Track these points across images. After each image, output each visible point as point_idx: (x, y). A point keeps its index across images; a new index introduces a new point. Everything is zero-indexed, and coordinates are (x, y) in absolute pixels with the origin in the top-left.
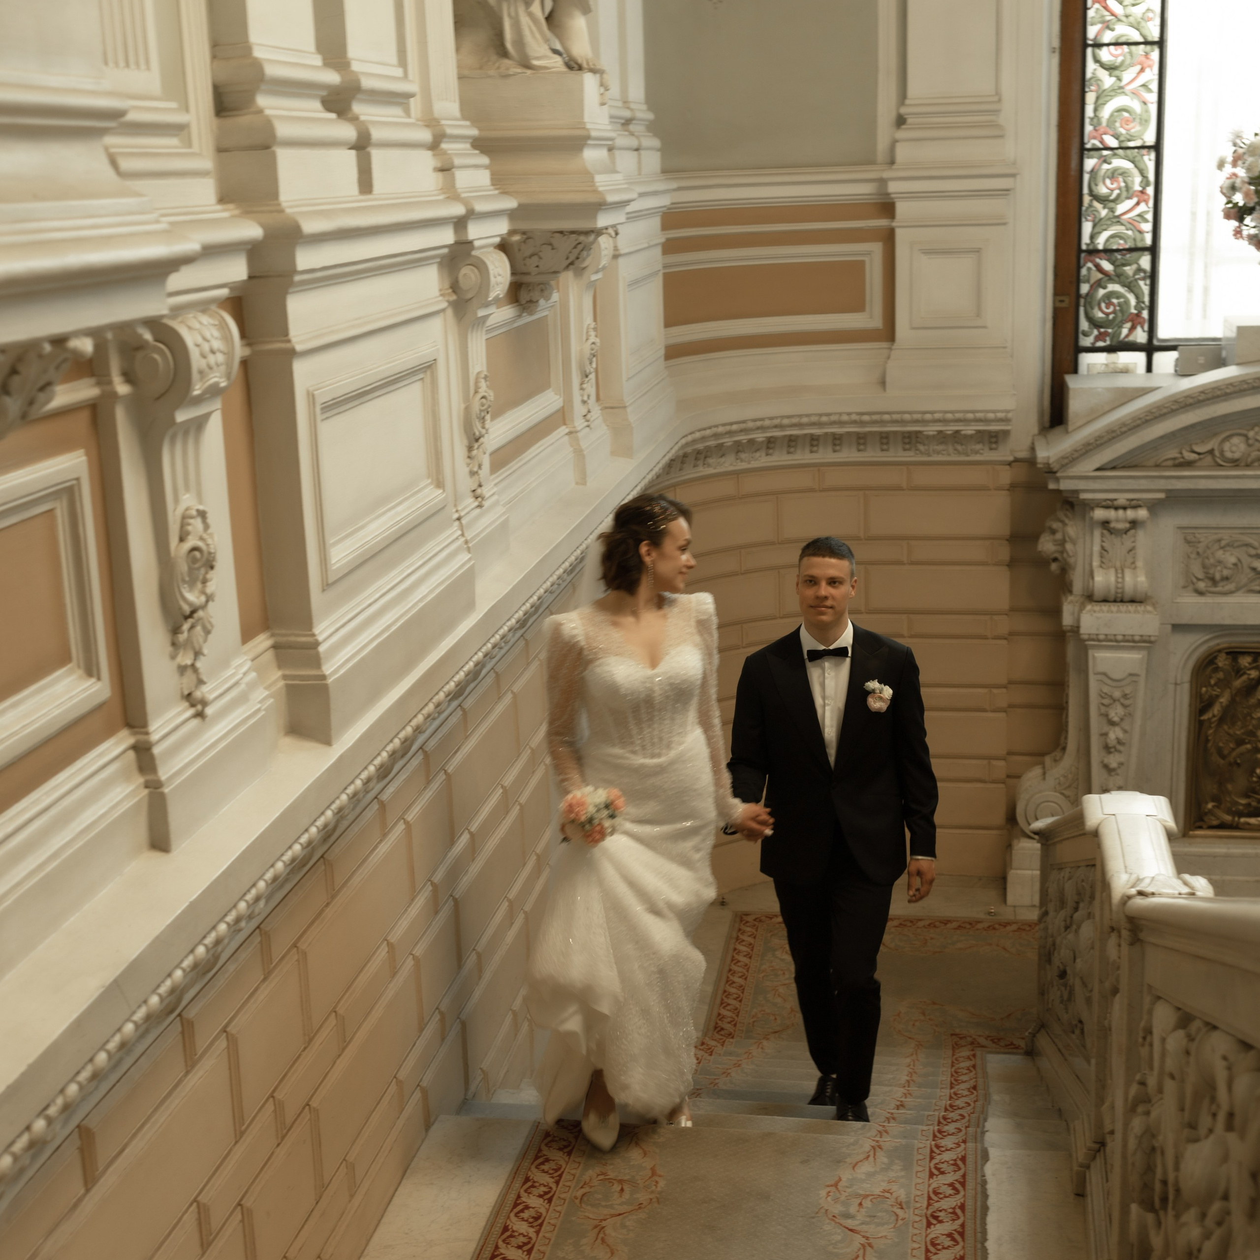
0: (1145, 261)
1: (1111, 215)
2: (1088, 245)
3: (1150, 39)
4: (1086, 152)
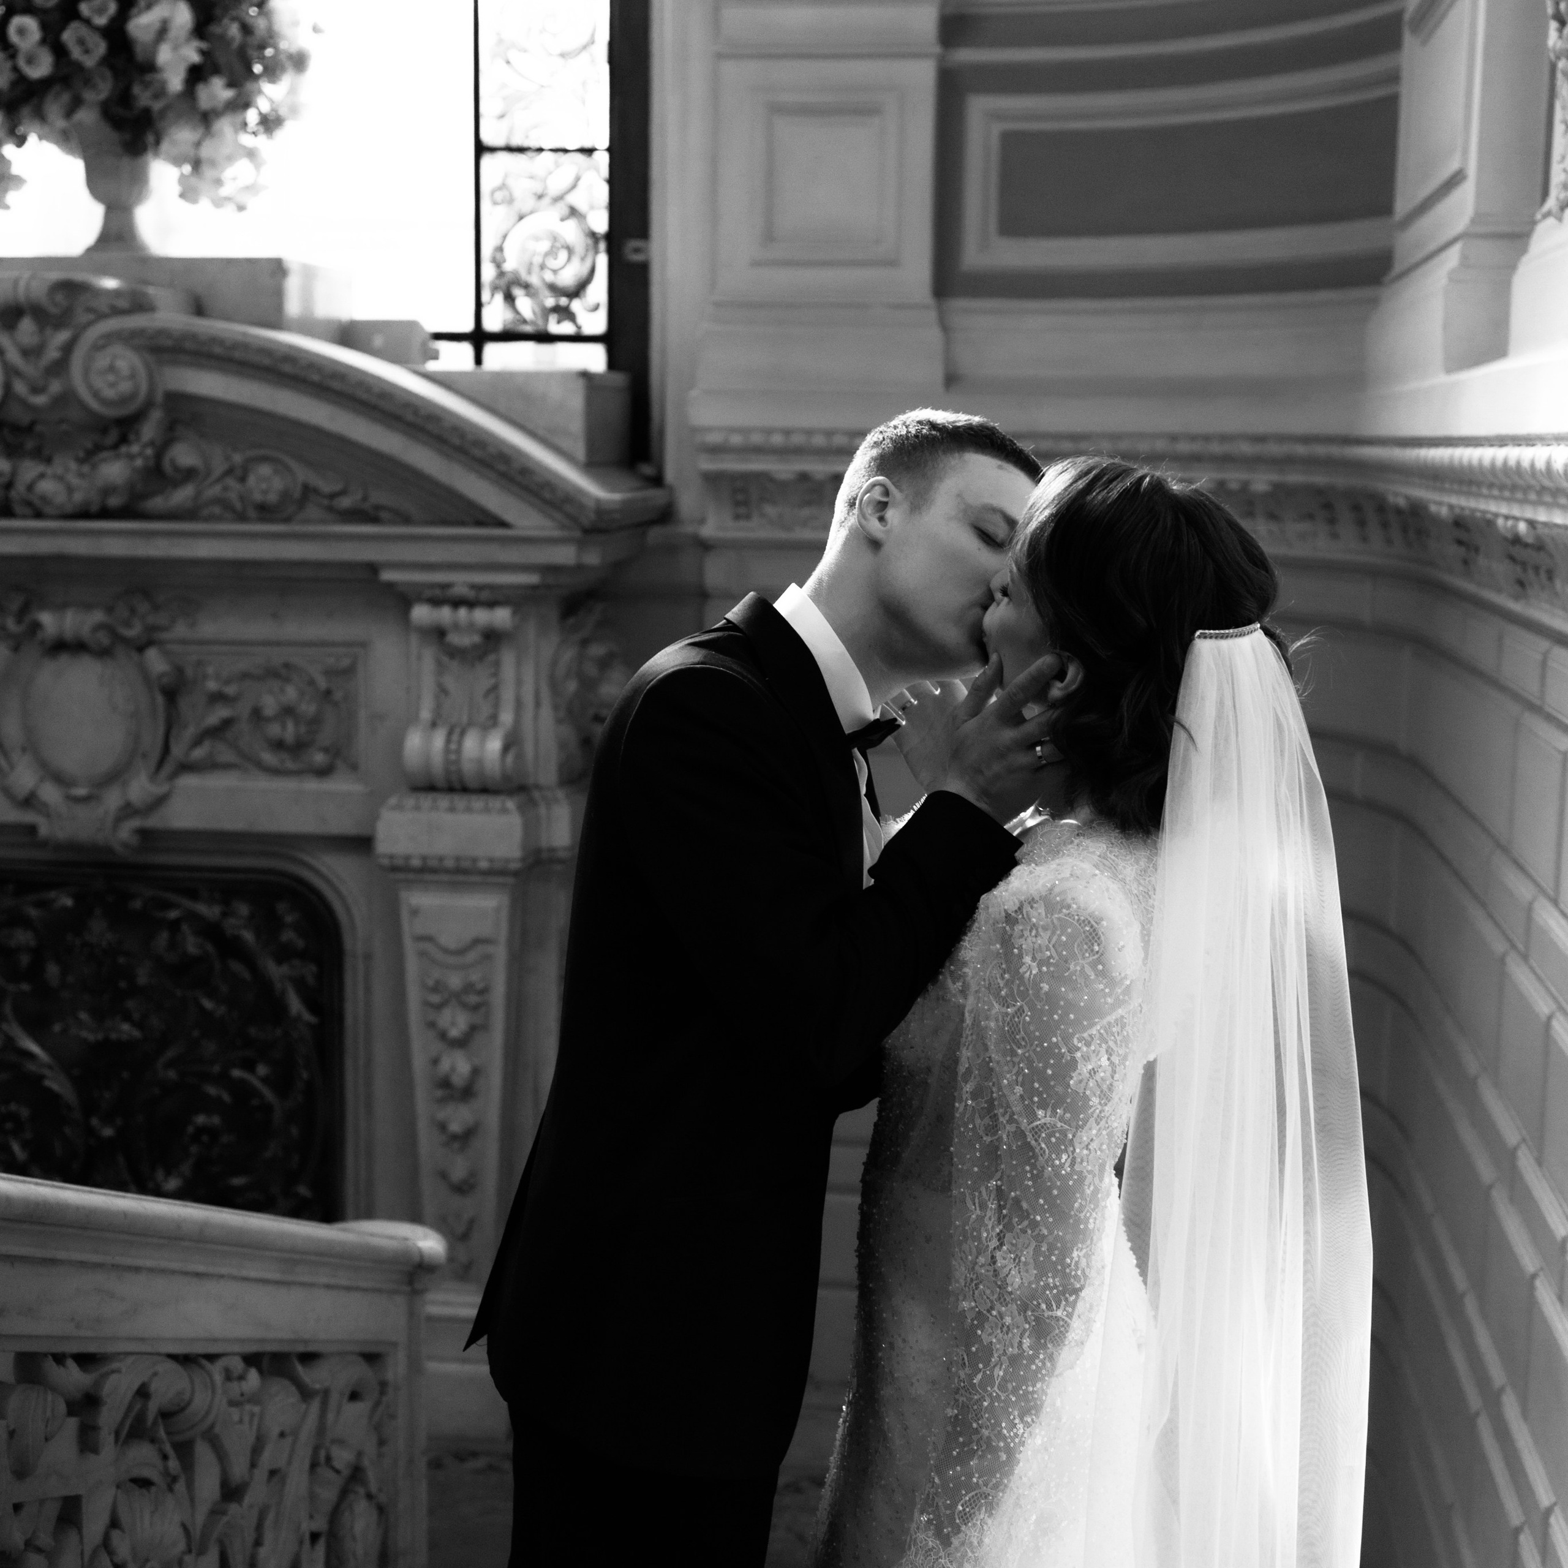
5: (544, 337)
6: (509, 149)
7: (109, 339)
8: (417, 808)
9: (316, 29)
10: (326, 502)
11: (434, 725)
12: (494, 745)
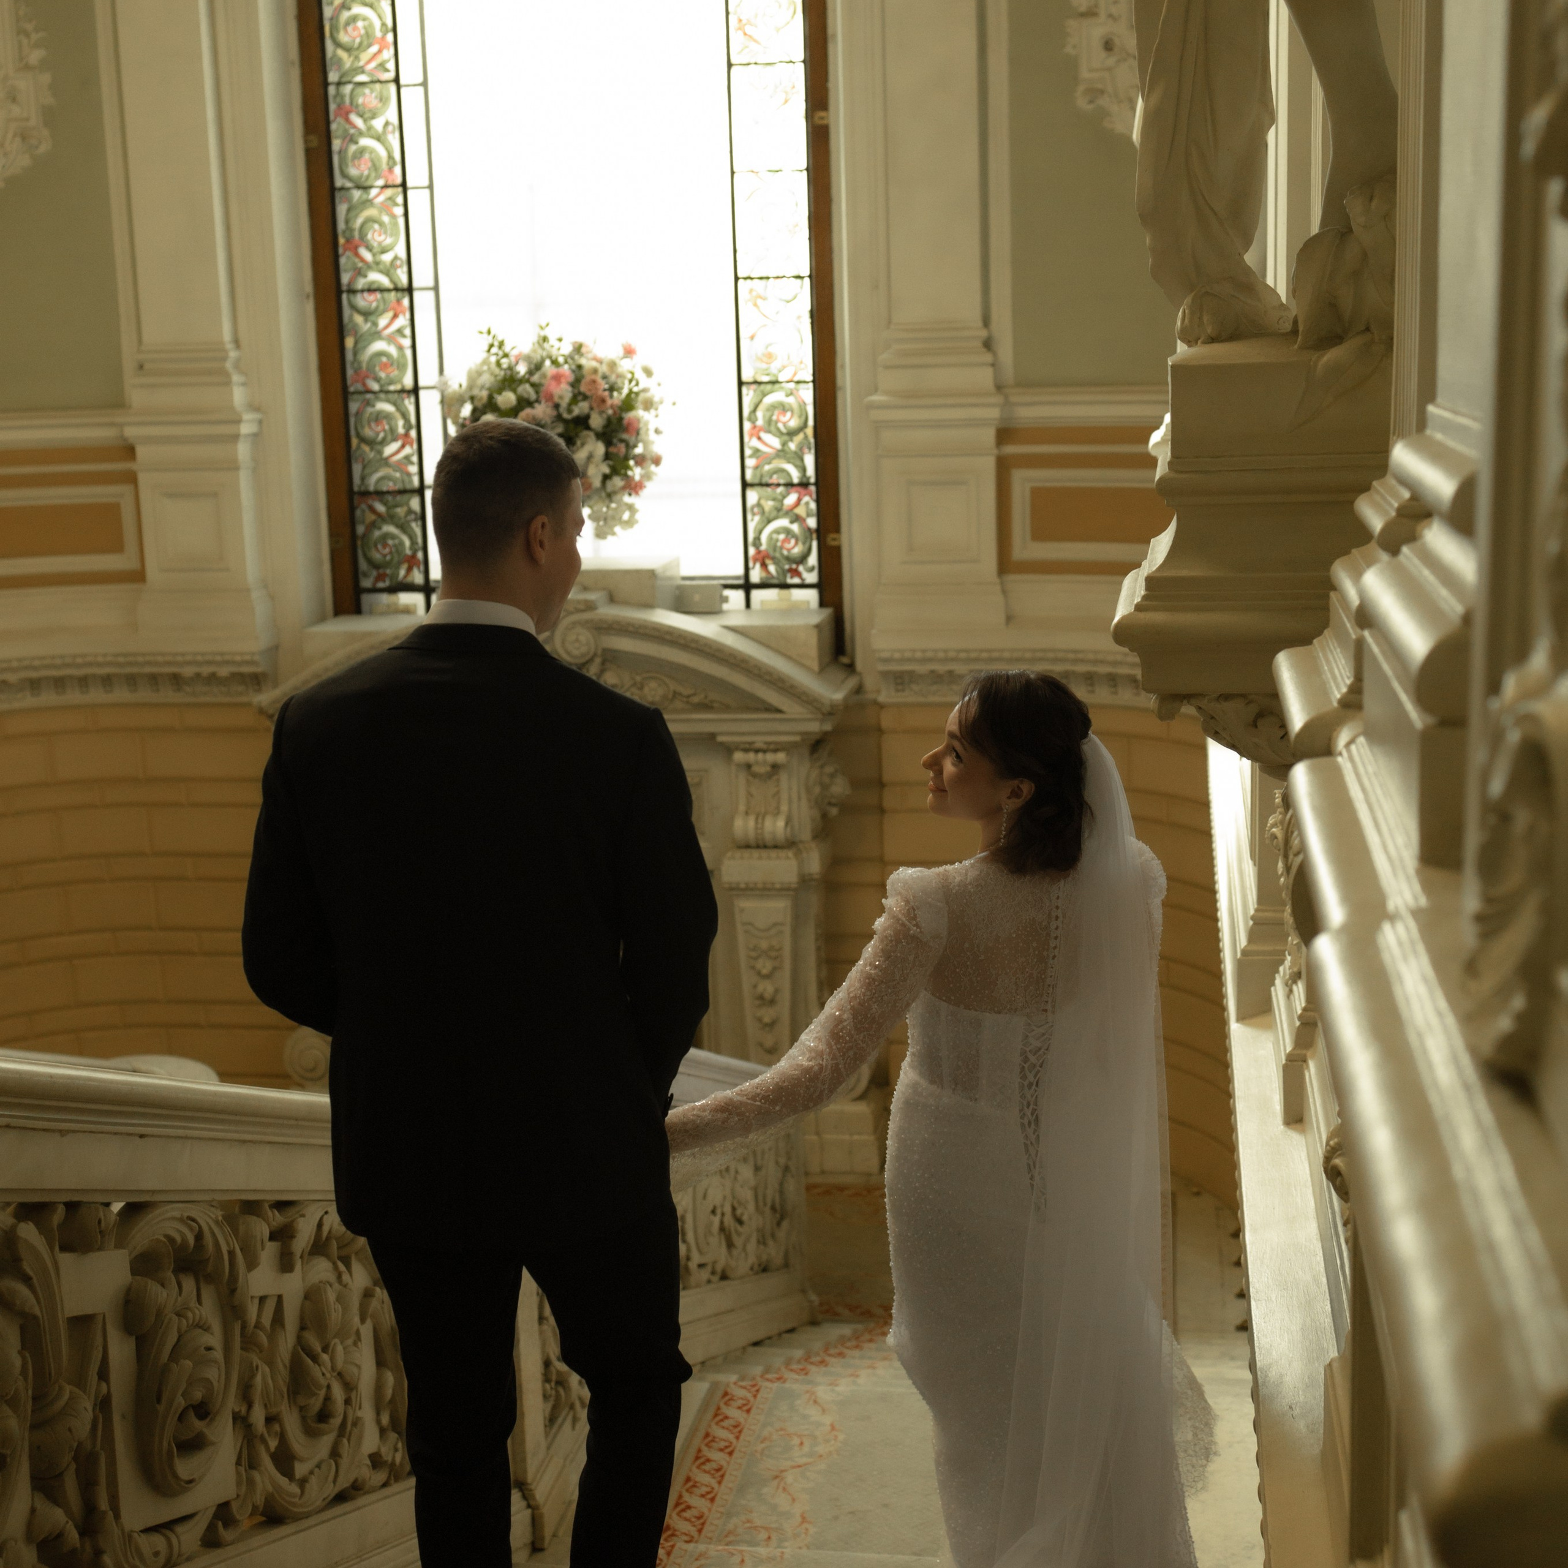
0: (415, 503)
1: (378, 457)
2: (360, 486)
3: (400, 286)
4: (350, 397)
5: (785, 586)
6: (761, 485)
7: (574, 624)
8: (742, 858)
9: (657, 431)
10: (685, 699)
11: (747, 813)
12: (781, 823)
